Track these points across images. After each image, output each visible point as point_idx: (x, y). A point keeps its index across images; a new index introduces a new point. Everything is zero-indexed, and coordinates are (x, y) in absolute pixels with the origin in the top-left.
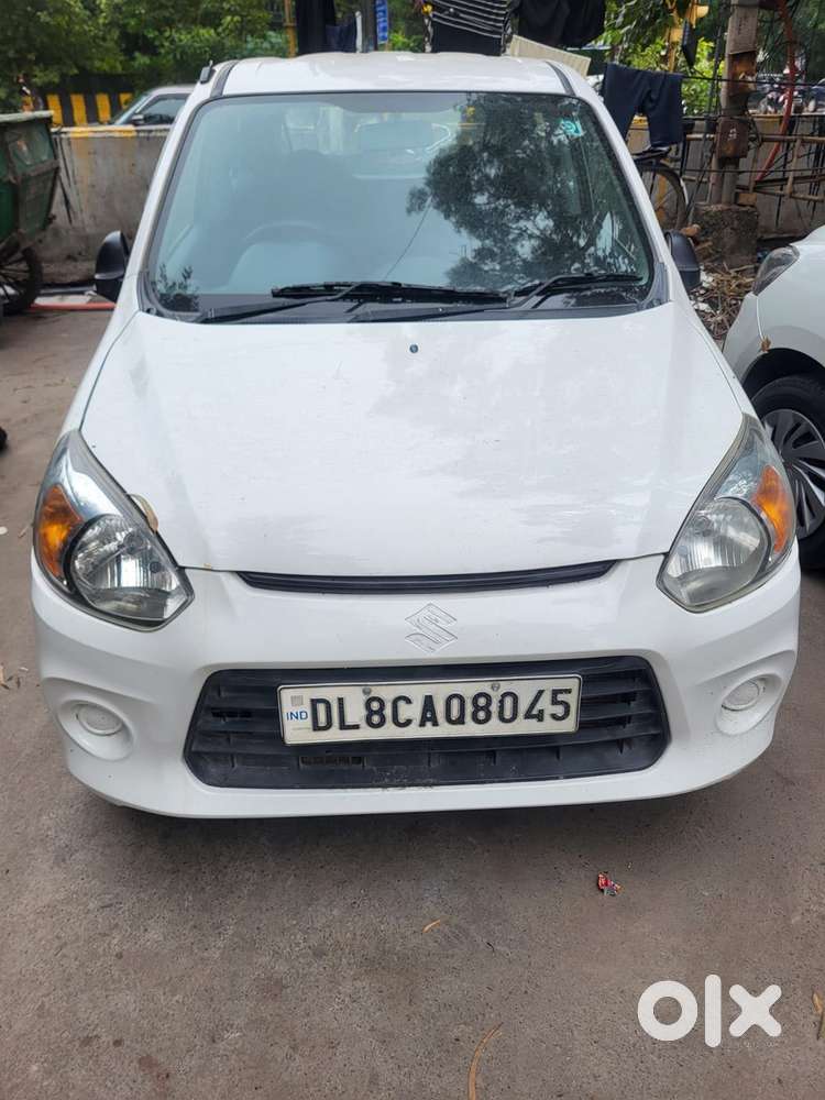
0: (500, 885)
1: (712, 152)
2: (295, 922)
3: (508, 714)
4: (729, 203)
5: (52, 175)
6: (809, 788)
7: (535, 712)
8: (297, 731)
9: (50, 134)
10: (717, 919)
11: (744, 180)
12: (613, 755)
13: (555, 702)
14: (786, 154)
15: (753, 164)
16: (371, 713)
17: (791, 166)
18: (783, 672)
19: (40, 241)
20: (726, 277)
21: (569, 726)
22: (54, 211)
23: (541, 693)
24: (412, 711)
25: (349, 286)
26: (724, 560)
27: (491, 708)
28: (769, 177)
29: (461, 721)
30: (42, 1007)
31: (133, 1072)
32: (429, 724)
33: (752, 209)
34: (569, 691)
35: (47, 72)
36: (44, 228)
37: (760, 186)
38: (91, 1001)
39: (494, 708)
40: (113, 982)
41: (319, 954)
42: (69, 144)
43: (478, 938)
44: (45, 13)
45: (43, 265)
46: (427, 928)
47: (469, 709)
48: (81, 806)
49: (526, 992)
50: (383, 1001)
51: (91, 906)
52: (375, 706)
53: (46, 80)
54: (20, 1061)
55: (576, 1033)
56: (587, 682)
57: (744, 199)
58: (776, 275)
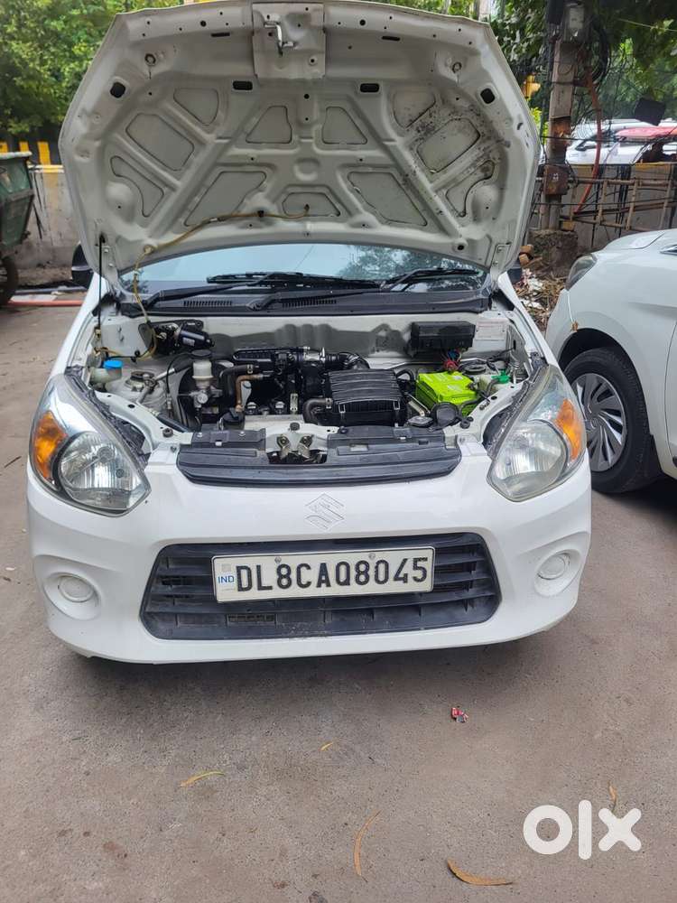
0: (378, 717)
1: (541, 190)
2: (222, 746)
3: (381, 578)
4: (554, 228)
5: (28, 201)
6: (610, 645)
7: (401, 575)
8: (226, 592)
9: (27, 170)
10: (540, 737)
11: (566, 211)
12: (460, 613)
13: (416, 568)
14: (597, 193)
15: (572, 201)
16: (281, 577)
17: (600, 202)
18: (581, 548)
19: (16, 252)
20: (553, 283)
21: (426, 586)
22: (28, 229)
23: (405, 560)
24: (311, 576)
25: (264, 275)
26: (537, 468)
27: (369, 573)
28: (585, 210)
29: (347, 583)
30: (27, 811)
31: (98, 854)
32: (324, 585)
33: (572, 233)
34: (425, 559)
35: (21, 124)
36: (20, 242)
37: (578, 216)
38: (66, 805)
39: (371, 573)
40: (83, 791)
41: (241, 768)
42: (42, 178)
43: (362, 754)
44: (20, 78)
45: (19, 271)
46: (324, 748)
47: (353, 573)
48: (55, 669)
49: (397, 790)
50: (290, 799)
51: (64, 739)
52: (284, 571)
53: (19, 130)
54: (11, 849)
55: (434, 817)
56: (439, 553)
57: (566, 225)
58: (581, 275)
